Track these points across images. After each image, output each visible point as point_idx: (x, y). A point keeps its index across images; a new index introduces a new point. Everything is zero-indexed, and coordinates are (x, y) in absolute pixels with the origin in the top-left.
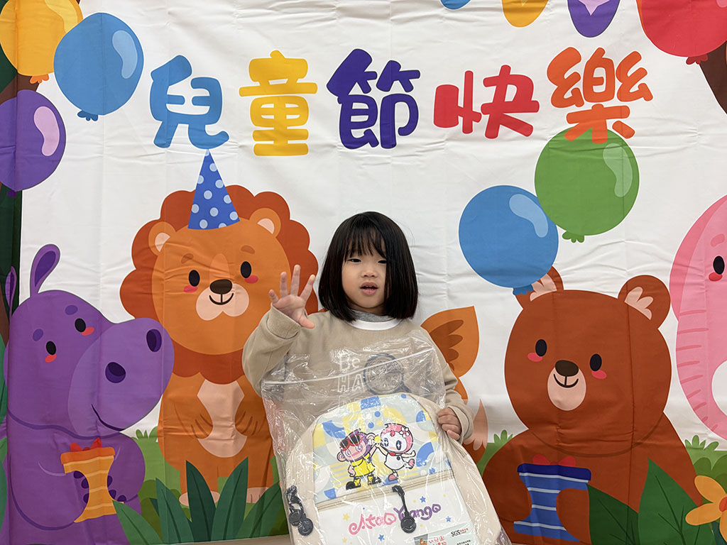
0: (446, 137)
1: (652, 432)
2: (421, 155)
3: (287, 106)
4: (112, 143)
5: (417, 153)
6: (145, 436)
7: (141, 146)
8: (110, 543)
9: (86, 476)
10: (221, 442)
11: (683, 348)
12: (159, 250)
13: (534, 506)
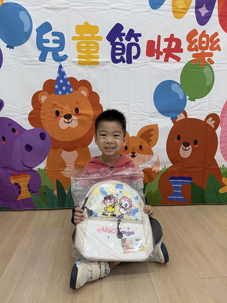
0: (150, 60)
1: (210, 164)
2: (141, 67)
3: (91, 45)
4: (21, 59)
5: (140, 66)
6: (42, 170)
7: (33, 61)
8: (29, 207)
9: (20, 184)
10: (69, 172)
11: (222, 137)
12: (43, 102)
13: (174, 191)
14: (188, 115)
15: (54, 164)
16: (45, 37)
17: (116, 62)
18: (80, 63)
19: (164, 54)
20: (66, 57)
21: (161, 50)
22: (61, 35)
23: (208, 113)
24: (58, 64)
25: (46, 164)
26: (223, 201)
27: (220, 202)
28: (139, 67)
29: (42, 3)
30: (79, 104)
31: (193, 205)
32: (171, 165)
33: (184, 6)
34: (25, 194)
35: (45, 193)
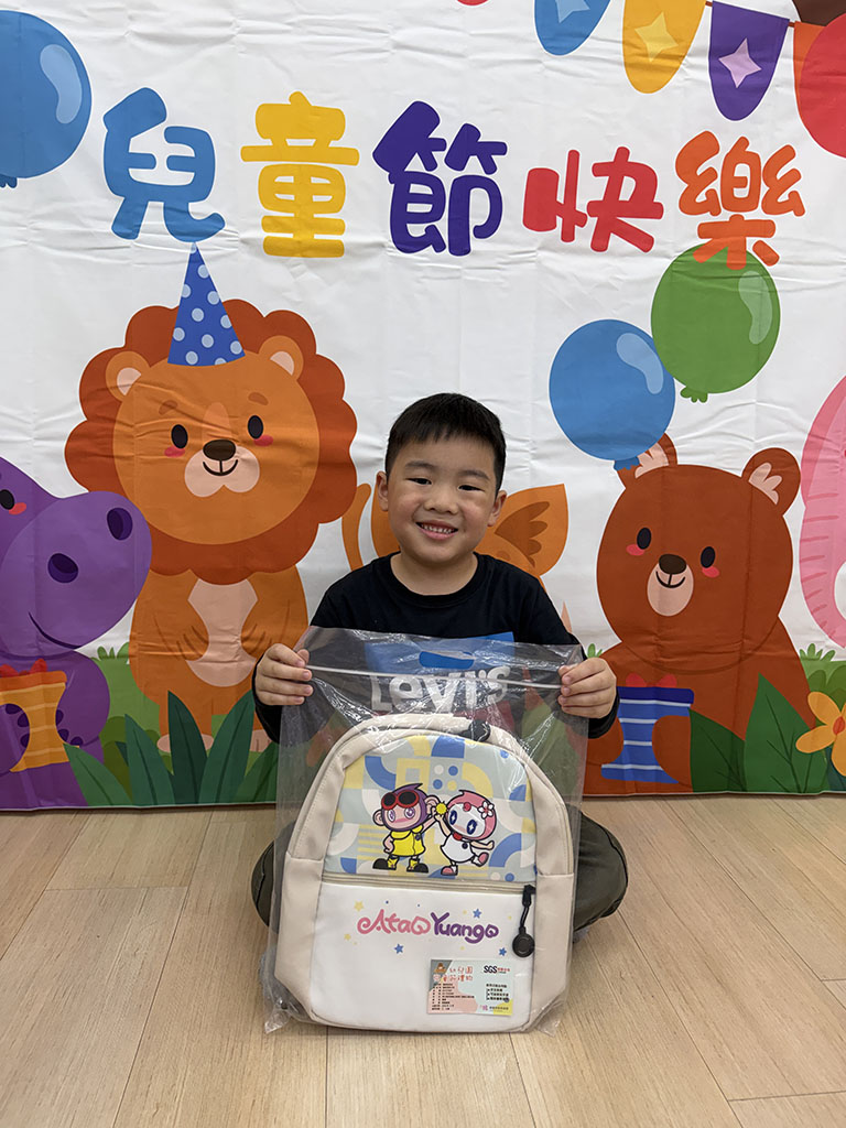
0: (538, 245)
1: (765, 640)
2: (504, 269)
3: (314, 180)
4: (41, 224)
5: (500, 266)
6: (112, 656)
7: (90, 234)
8: (59, 800)
9: (25, 710)
10: (221, 665)
11: (808, 540)
12: (125, 394)
13: (626, 743)
14: (682, 454)
15: (160, 633)
16: (139, 144)
17: (412, 248)
18: (272, 249)
19: (592, 222)
20: (216, 222)
21: (581, 205)
22: (200, 140)
23: (757, 446)
24: (187, 247)
25: (129, 633)
26: (810, 784)
27: (801, 788)
28: (498, 269)
29: (131, 18)
30: (264, 402)
31: (697, 796)
32: (615, 640)
33: (670, 47)
34: (46, 747)
35: (124, 744)
